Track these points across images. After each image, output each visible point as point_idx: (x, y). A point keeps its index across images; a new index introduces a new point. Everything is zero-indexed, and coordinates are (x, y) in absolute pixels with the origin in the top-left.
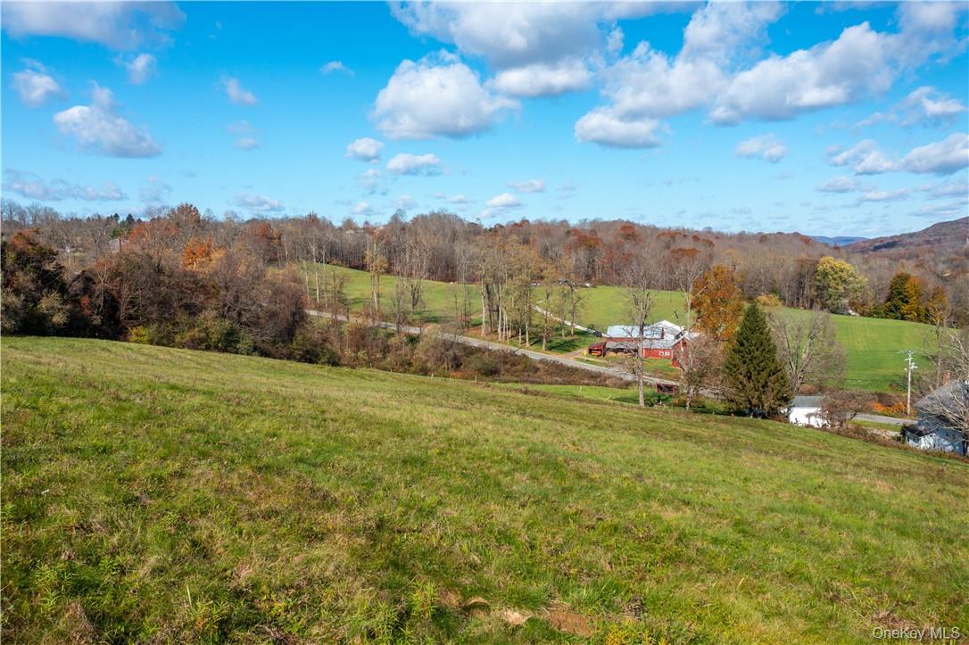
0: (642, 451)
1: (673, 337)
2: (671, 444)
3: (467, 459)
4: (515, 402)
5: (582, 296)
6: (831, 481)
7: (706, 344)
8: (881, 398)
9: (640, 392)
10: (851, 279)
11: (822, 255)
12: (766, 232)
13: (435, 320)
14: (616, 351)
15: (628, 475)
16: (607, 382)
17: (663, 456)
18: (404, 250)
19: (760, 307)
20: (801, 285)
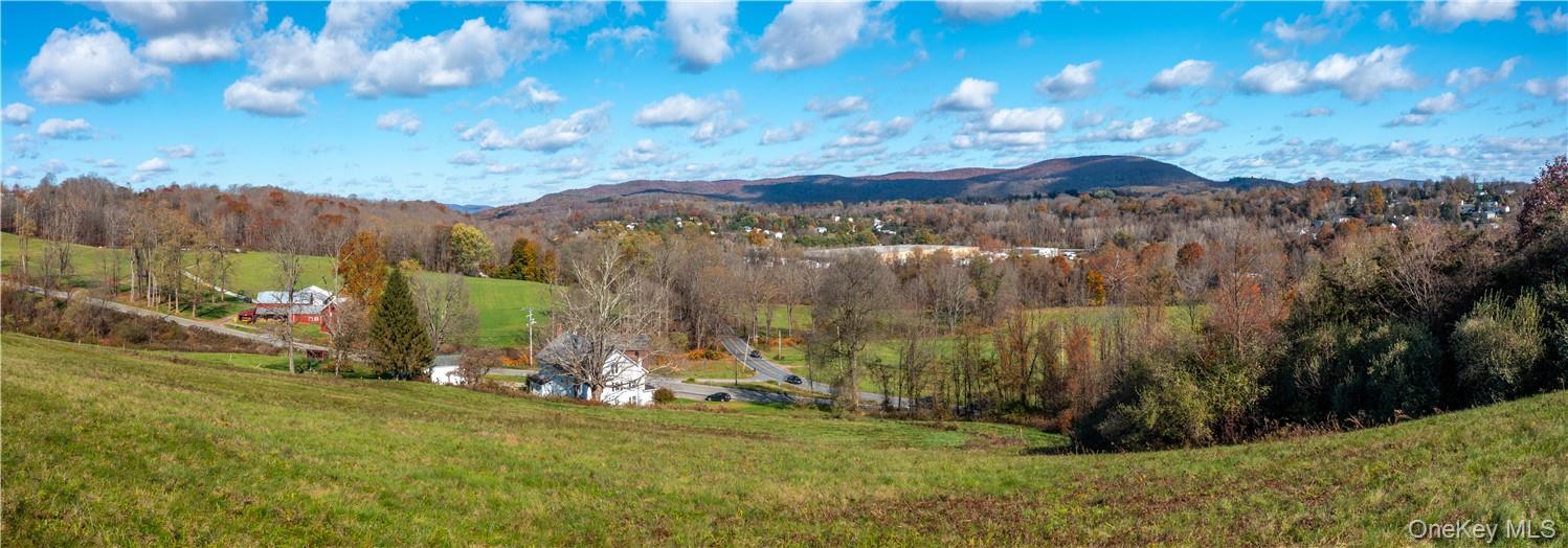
0: (292, 423)
1: (321, 303)
2: (320, 413)
3: (113, 437)
4: (164, 372)
5: (232, 261)
6: (467, 440)
7: (354, 309)
8: (509, 353)
9: (290, 359)
10: (481, 244)
11: (456, 222)
12: (406, 200)
13: (84, 285)
14: (267, 317)
15: (277, 451)
16: (257, 349)
17: (312, 428)
18: (53, 214)
19: (402, 271)
20: (438, 250)
